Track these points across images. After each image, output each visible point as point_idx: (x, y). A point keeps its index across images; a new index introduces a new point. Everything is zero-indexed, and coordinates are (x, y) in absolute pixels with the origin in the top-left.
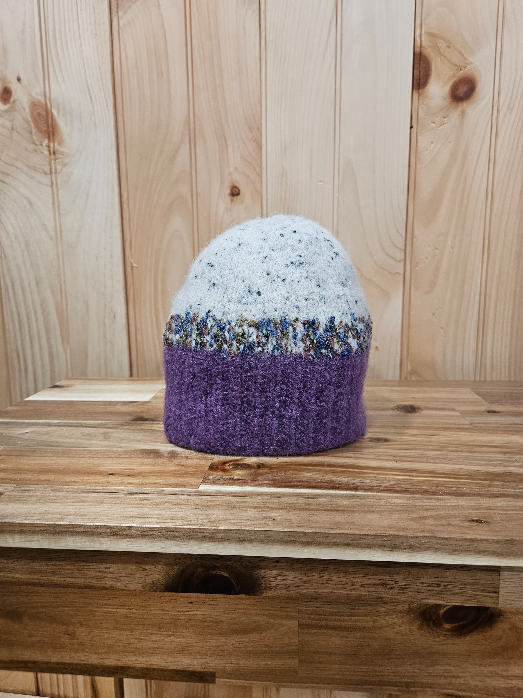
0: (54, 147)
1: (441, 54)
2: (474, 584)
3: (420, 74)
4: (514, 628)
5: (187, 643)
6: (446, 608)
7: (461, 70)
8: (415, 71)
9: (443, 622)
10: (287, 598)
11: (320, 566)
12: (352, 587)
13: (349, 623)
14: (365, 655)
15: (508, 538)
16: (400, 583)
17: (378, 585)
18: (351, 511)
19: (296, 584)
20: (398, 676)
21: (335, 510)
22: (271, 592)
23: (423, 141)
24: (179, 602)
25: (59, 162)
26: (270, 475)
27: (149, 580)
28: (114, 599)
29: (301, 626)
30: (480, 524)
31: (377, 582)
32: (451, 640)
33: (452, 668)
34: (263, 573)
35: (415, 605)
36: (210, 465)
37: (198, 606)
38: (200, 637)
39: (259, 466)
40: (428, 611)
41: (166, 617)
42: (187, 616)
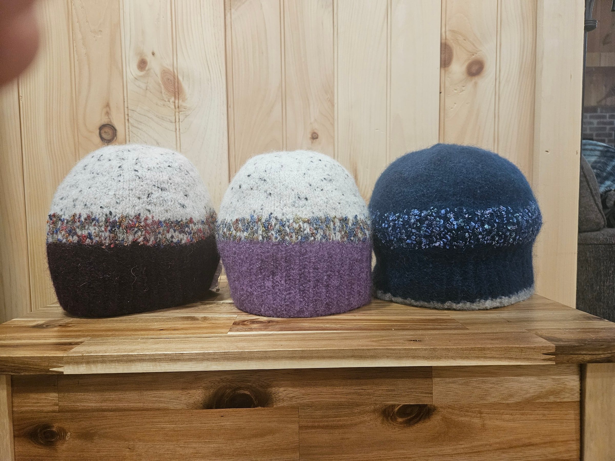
2: (416, 388)
4: (445, 419)
5: (219, 447)
6: (399, 407)
9: (398, 417)
10: (291, 407)
11: (314, 382)
12: (336, 396)
13: (334, 423)
14: (346, 446)
16: (367, 391)
17: (353, 393)
18: (333, 339)
19: (297, 397)
21: (322, 340)
22: (279, 403)
24: (213, 416)
26: (277, 326)
27: (191, 401)
28: (165, 417)
29: (301, 428)
30: (415, 342)
31: (353, 391)
32: (403, 430)
33: (406, 452)
34: (274, 390)
35: (378, 406)
36: (233, 322)
37: (227, 418)
38: (229, 442)
39: (269, 322)
40: (387, 410)
41: (204, 429)
42: (219, 426)
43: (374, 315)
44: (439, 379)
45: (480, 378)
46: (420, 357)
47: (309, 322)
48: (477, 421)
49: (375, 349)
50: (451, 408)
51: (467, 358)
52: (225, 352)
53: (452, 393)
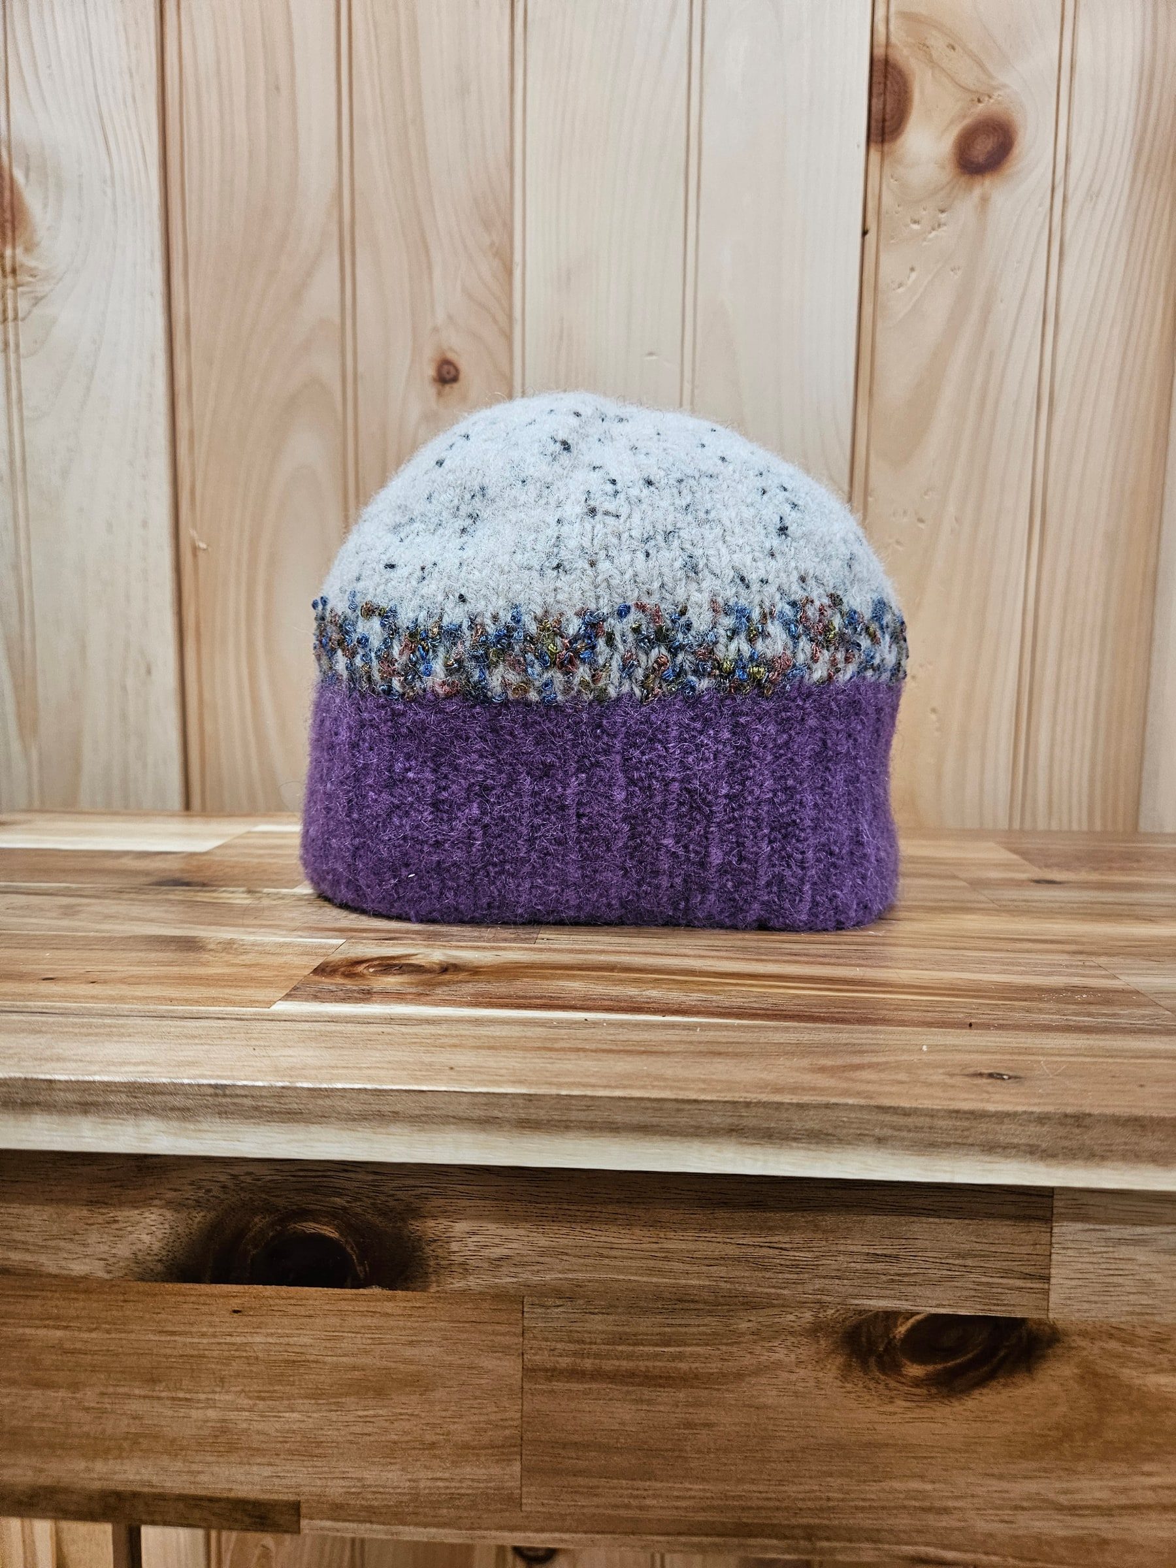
0: (14, 257)
1: (932, 63)
2: (983, 1256)
3: (884, 108)
4: (1090, 1377)
5: (224, 1421)
6: (912, 1321)
7: (979, 101)
8: (874, 101)
9: (905, 1360)
10: (496, 1297)
11: (584, 1208)
12: (667, 1266)
13: (658, 1364)
14: (699, 1451)
15: (1069, 1110)
16: (791, 1253)
17: (733, 1259)
19: (518, 1259)
20: (786, 1508)
22: (450, 1280)
23: (890, 265)
24: (204, 1309)
25: (23, 293)
27: (123, 1250)
28: (29, 1301)
29: (529, 1372)
30: (999, 1082)
31: (731, 1250)
32: (925, 1410)
33: (929, 1487)
34: (432, 1227)
35: (830, 1312)
36: (316, 964)
37: (255, 1319)
38: (261, 1404)
39: (445, 969)
40: (865, 1329)
41: (168, 1351)
42: (225, 1347)
43: (833, 961)
44: (1079, 1226)
46: (1015, 1146)
47: (588, 977)
49: (827, 1106)
50: (1119, 1339)
52: (216, 1086)
53: (1127, 1282)
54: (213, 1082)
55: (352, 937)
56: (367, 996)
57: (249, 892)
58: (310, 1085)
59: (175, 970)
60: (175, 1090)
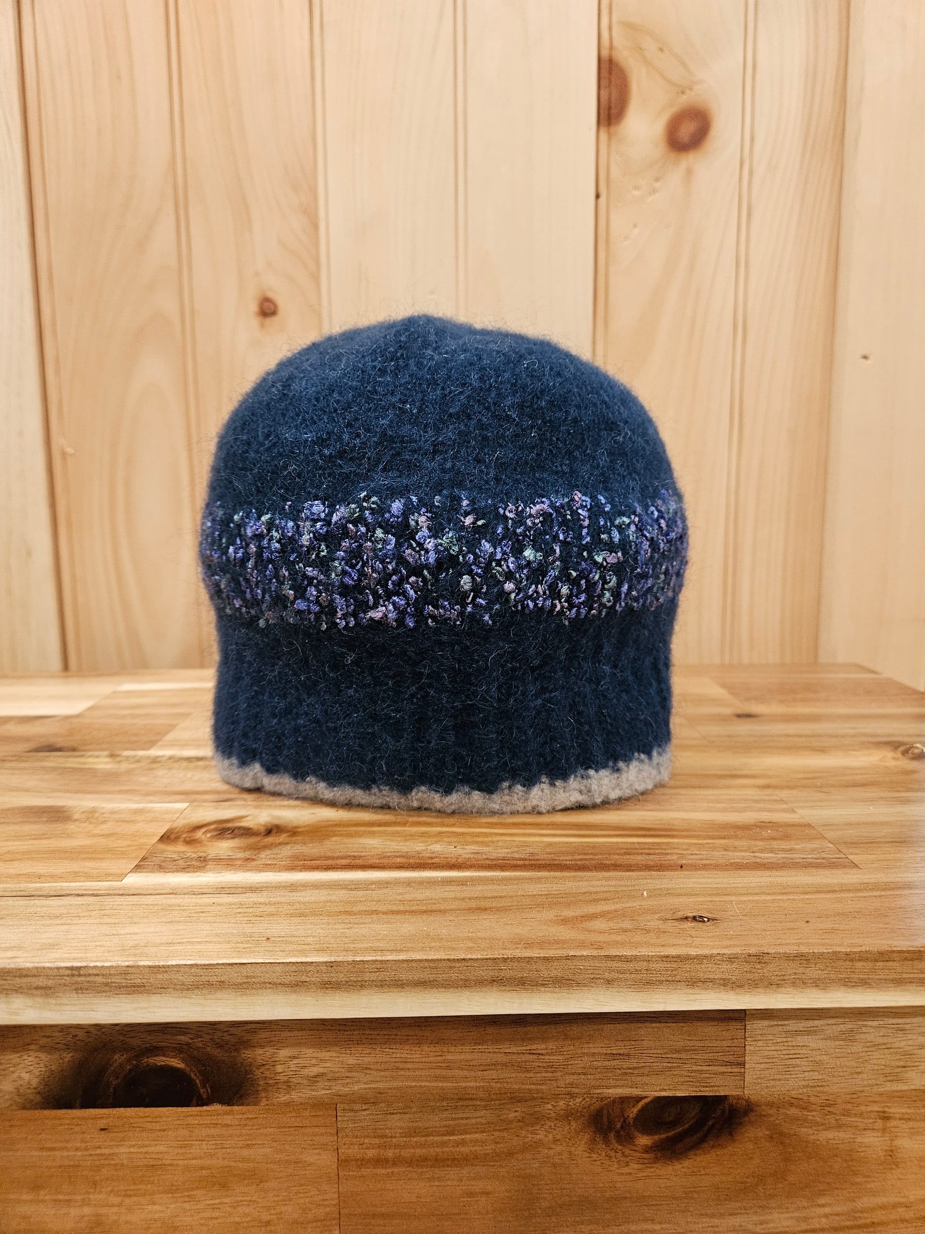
1: (646, 62)
2: (694, 1050)
3: (610, 99)
4: (777, 1136)
5: (98, 1215)
6: (642, 1103)
7: (683, 93)
8: (602, 92)
9: (637, 1133)
10: (314, 1106)
11: (383, 1032)
12: (449, 1073)
13: (445, 1149)
14: (480, 1213)
15: (753, 951)
16: (547, 1057)
17: (502, 1064)
18: (440, 911)
19: (332, 1075)
21: (405, 912)
22: (277, 1095)
23: (619, 221)
24: (77, 1129)
26: (288, 847)
27: (7, 1086)
29: (343, 1163)
30: (700, 924)
31: (501, 1058)
32: (652, 1170)
34: (260, 1054)
35: (578, 1100)
36: (162, 831)
37: (119, 1135)
38: (128, 1201)
39: (270, 830)
40: (605, 1112)
41: (49, 1164)
42: (96, 1158)
44: (766, 1023)
45: (891, 1021)
46: (712, 981)
48: (872, 1139)
49: (567, 958)
50: (796, 1107)
51: (864, 983)
52: (72, 968)
53: (803, 1063)
54: (69, 964)
55: (194, 801)
56: (202, 864)
57: (112, 756)
58: (150, 964)
59: (44, 844)
60: (37, 972)
